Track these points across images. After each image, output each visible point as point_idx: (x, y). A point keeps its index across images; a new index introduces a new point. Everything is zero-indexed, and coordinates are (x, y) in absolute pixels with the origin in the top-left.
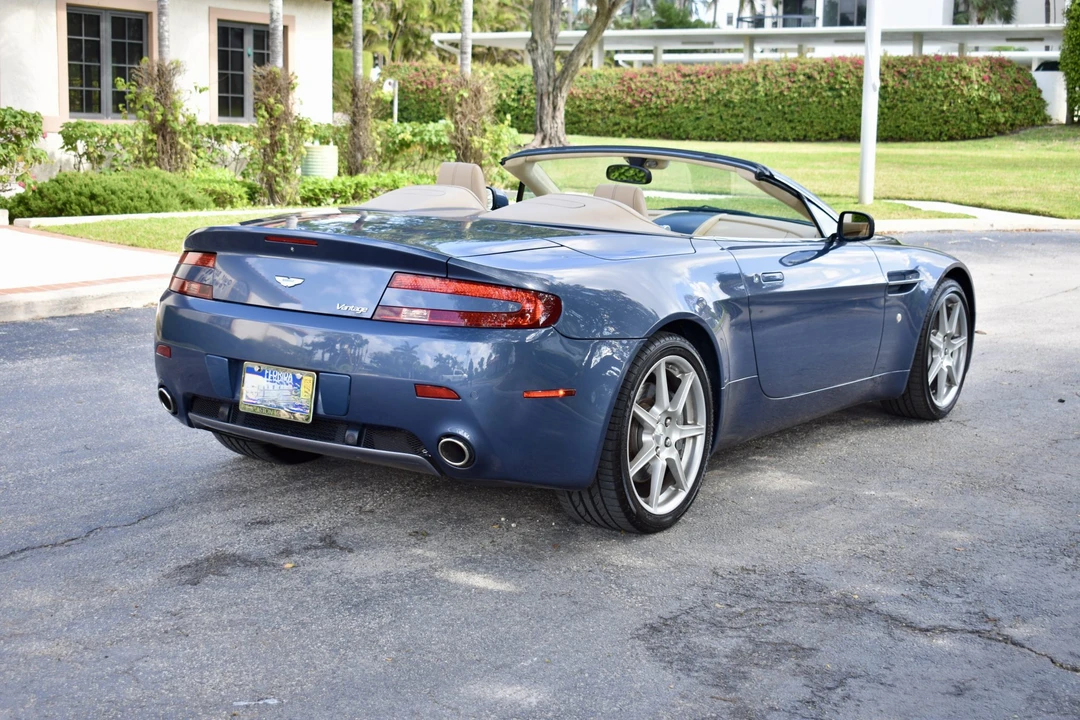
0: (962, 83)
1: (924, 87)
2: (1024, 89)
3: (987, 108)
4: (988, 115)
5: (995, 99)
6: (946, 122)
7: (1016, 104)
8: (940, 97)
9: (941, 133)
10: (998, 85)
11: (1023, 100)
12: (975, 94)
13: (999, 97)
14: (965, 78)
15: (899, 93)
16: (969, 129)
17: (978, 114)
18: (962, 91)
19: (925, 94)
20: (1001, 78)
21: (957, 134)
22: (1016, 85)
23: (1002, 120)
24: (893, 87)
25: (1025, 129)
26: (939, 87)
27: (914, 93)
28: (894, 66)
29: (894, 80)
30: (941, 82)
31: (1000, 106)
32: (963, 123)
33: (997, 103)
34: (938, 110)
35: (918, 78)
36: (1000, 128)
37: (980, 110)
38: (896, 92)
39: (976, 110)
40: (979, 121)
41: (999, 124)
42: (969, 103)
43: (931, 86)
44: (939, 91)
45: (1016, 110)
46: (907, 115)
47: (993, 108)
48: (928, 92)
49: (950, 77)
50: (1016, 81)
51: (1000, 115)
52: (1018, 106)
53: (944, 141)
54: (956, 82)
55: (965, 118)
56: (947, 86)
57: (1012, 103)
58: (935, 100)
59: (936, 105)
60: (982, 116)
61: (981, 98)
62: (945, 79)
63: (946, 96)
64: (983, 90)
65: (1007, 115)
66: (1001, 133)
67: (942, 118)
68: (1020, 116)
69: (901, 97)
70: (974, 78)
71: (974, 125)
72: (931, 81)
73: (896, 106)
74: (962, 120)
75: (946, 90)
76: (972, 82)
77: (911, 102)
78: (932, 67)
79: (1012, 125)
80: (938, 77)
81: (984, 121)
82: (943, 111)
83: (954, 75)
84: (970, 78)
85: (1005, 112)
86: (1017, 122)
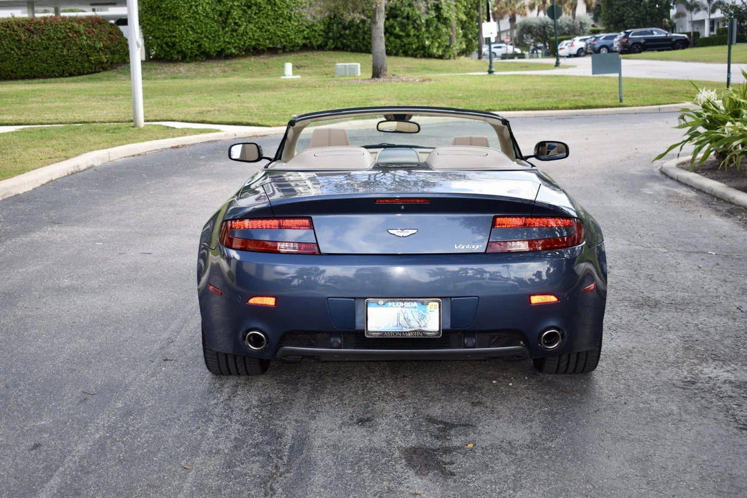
0: (75, 35)
1: (48, 39)
2: (117, 39)
3: (94, 52)
4: (95, 57)
5: (99, 46)
6: (66, 63)
7: (113, 49)
8: (60, 46)
9: (63, 71)
10: (100, 36)
11: (117, 46)
12: (85, 43)
13: (102, 45)
14: (76, 32)
15: (30, 44)
16: (83, 67)
17: (88, 56)
18: (75, 41)
19: (49, 44)
20: (101, 31)
21: (74, 71)
22: (111, 36)
23: (105, 60)
24: (25, 40)
25: (121, 66)
26: (59, 39)
27: (41, 44)
28: (23, 25)
29: (25, 36)
30: (59, 35)
31: (102, 51)
32: (78, 64)
33: (100, 49)
34: (59, 55)
35: (42, 33)
36: (104, 65)
37: (89, 54)
38: (28, 44)
39: (87, 54)
40: (89, 61)
41: (102, 63)
42: (81, 49)
43: (53, 39)
44: (59, 42)
45: (113, 53)
46: (38, 59)
47: (98, 52)
48: (51, 43)
49: (65, 32)
50: (110, 33)
51: (103, 57)
52: (114, 50)
53: (66, 77)
54: (71, 35)
55: (80, 60)
56: (64, 38)
57: (110, 48)
58: (57, 48)
59: (58, 51)
60: (92, 58)
61: (89, 46)
62: (62, 33)
63: (64, 45)
64: (90, 41)
65: (107, 56)
66: (105, 69)
67: (63, 60)
68: (117, 57)
69: (32, 47)
70: (82, 32)
71: (86, 65)
72: (52, 35)
73: (29, 53)
74: (77, 61)
75: (64, 41)
76: (81, 35)
77: (40, 50)
78: (52, 25)
79: (111, 63)
80: (57, 32)
81: (93, 62)
82: (64, 56)
83: (68, 31)
84: (79, 32)
85: (106, 54)
86: (115, 61)
